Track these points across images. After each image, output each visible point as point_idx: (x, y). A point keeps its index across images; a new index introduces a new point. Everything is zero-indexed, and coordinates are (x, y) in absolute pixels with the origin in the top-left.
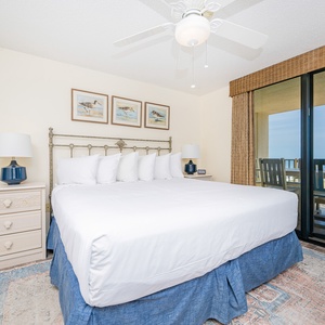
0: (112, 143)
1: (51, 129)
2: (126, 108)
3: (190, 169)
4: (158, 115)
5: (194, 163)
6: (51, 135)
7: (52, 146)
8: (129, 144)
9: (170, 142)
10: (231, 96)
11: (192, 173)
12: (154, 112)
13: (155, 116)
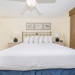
0: (35, 34)
1: (23, 32)
2: (38, 25)
3: (57, 40)
4: (47, 26)
5: (58, 38)
6: (23, 33)
7: (23, 35)
8: (39, 34)
9: (51, 33)
10: (70, 16)
11: (58, 41)
12: (46, 25)
13: (46, 26)
